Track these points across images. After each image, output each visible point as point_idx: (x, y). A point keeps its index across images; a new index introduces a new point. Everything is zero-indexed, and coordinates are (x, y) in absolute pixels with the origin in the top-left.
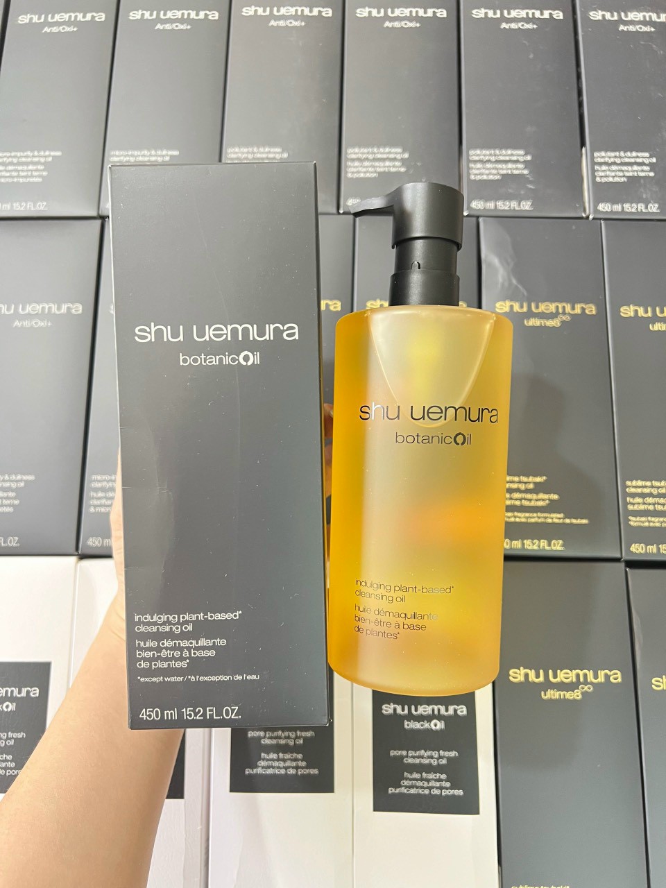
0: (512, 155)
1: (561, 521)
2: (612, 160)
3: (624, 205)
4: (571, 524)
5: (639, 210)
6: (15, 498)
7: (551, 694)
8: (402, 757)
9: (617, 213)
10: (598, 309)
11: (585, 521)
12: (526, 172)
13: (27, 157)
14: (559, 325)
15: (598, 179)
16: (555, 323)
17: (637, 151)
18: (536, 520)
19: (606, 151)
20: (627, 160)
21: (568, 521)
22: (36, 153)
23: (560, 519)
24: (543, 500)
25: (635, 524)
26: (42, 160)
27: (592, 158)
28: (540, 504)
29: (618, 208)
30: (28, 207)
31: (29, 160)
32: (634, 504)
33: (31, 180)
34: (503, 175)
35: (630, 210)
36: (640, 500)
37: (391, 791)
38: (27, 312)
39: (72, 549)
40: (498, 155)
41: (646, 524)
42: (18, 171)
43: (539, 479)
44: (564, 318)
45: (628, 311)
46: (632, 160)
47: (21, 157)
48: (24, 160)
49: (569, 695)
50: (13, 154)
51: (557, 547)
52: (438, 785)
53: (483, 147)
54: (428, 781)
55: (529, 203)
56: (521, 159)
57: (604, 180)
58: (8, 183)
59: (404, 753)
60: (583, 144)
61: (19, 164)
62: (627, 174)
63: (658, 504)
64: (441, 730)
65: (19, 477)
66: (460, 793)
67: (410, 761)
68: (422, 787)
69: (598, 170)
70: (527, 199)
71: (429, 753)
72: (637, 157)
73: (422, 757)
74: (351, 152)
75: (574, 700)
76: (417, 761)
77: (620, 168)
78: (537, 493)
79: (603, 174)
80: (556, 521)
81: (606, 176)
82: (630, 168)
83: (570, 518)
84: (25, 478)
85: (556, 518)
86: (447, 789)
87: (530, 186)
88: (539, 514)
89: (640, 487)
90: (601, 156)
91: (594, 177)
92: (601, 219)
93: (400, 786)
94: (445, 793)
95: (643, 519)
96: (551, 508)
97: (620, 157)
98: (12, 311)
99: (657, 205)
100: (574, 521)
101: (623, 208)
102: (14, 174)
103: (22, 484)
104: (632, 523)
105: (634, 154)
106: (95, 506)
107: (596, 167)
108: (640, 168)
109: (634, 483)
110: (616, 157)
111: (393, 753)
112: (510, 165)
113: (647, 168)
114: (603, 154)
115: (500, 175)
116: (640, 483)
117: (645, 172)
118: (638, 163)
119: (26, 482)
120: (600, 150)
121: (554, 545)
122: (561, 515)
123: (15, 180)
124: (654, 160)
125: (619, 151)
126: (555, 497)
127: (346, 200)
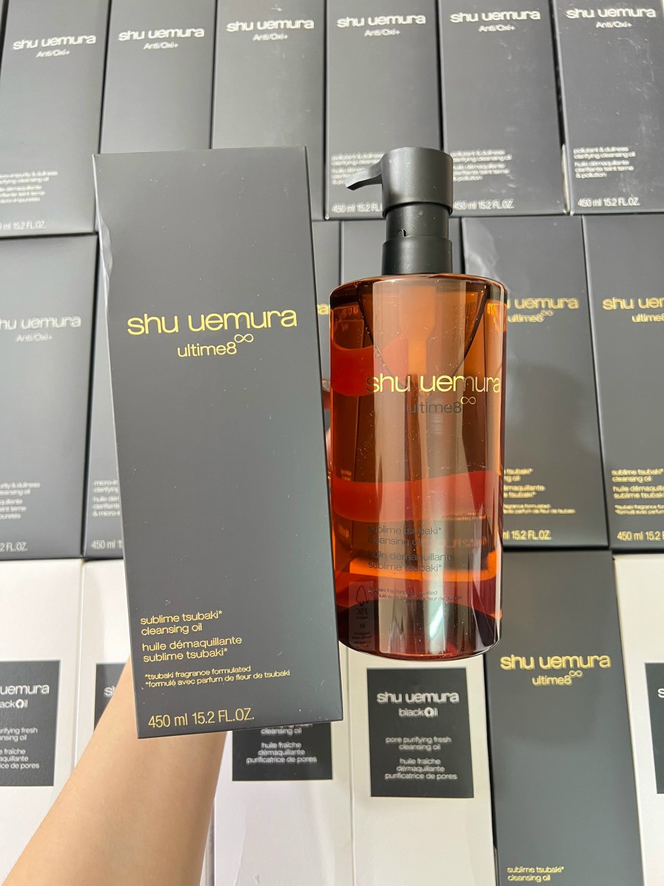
0: (493, 155)
1: (548, 511)
2: (592, 156)
3: (605, 200)
4: (558, 514)
5: (620, 204)
6: (22, 505)
7: (541, 681)
8: (397, 744)
9: (597, 208)
10: (580, 303)
11: (571, 511)
12: (506, 172)
13: (25, 178)
14: (542, 320)
15: (578, 176)
16: (538, 318)
17: (617, 146)
18: (523, 511)
19: (585, 147)
20: (606, 156)
21: (554, 511)
22: (34, 174)
23: (546, 509)
24: (530, 492)
25: (622, 513)
26: (40, 180)
27: (572, 154)
28: (527, 495)
29: (598, 203)
30: (28, 225)
31: (27, 181)
32: (620, 493)
33: (30, 200)
34: (485, 176)
35: (610, 205)
36: (626, 489)
37: (388, 776)
38: (29, 326)
39: (77, 552)
40: (479, 157)
41: (633, 512)
42: (17, 192)
43: (525, 472)
44: (547, 313)
45: (610, 304)
46: (612, 155)
47: (20, 178)
48: (22, 181)
49: (559, 681)
50: (12, 176)
51: (544, 537)
52: (431, 770)
53: (463, 149)
54: (423, 766)
55: (511, 202)
56: (502, 159)
57: (584, 176)
58: (7, 204)
59: (399, 740)
60: (562, 141)
61: (18, 185)
62: (606, 169)
63: (644, 492)
64: (435, 717)
65: (25, 485)
66: (455, 777)
67: (405, 747)
68: (417, 773)
69: (577, 167)
70: (508, 198)
71: (423, 740)
72: (617, 152)
73: (416, 744)
74: (335, 160)
75: (565, 686)
76: (412, 748)
77: (599, 163)
78: (524, 485)
79: (583, 170)
80: (544, 512)
81: (586, 172)
82: (609, 163)
83: (556, 508)
84: (31, 485)
85: (543, 509)
86: (441, 773)
87: (511, 185)
88: (526, 506)
89: (626, 476)
90: (580, 153)
91: (574, 173)
92: (581, 215)
93: (396, 772)
94: (439, 777)
95: (629, 507)
96: (538, 499)
97: (600, 153)
98: (15, 327)
99: (637, 199)
100: (561, 511)
101: (603, 202)
102: (14, 195)
103: (28, 492)
104: (618, 512)
105: (613, 149)
106: (98, 511)
107: (576, 164)
108: (619, 163)
109: (620, 472)
110: (595, 153)
111: (388, 740)
112: (491, 166)
113: (627, 163)
114: (582, 150)
115: (481, 175)
116: (625, 472)
117: (625, 166)
118: (618, 158)
119: (32, 489)
120: (579, 147)
121: (542, 535)
122: (547, 506)
123: (15, 201)
124: (633, 154)
125: (598, 147)
126: (542, 488)
127: (331, 207)
